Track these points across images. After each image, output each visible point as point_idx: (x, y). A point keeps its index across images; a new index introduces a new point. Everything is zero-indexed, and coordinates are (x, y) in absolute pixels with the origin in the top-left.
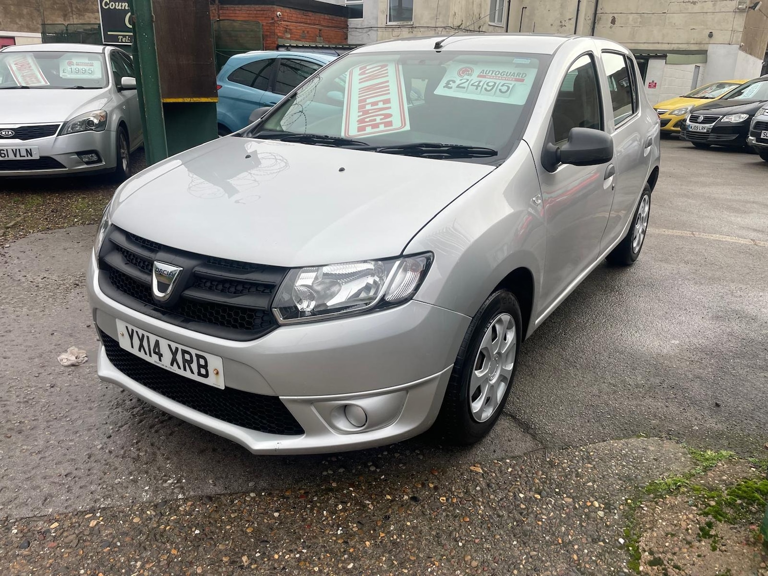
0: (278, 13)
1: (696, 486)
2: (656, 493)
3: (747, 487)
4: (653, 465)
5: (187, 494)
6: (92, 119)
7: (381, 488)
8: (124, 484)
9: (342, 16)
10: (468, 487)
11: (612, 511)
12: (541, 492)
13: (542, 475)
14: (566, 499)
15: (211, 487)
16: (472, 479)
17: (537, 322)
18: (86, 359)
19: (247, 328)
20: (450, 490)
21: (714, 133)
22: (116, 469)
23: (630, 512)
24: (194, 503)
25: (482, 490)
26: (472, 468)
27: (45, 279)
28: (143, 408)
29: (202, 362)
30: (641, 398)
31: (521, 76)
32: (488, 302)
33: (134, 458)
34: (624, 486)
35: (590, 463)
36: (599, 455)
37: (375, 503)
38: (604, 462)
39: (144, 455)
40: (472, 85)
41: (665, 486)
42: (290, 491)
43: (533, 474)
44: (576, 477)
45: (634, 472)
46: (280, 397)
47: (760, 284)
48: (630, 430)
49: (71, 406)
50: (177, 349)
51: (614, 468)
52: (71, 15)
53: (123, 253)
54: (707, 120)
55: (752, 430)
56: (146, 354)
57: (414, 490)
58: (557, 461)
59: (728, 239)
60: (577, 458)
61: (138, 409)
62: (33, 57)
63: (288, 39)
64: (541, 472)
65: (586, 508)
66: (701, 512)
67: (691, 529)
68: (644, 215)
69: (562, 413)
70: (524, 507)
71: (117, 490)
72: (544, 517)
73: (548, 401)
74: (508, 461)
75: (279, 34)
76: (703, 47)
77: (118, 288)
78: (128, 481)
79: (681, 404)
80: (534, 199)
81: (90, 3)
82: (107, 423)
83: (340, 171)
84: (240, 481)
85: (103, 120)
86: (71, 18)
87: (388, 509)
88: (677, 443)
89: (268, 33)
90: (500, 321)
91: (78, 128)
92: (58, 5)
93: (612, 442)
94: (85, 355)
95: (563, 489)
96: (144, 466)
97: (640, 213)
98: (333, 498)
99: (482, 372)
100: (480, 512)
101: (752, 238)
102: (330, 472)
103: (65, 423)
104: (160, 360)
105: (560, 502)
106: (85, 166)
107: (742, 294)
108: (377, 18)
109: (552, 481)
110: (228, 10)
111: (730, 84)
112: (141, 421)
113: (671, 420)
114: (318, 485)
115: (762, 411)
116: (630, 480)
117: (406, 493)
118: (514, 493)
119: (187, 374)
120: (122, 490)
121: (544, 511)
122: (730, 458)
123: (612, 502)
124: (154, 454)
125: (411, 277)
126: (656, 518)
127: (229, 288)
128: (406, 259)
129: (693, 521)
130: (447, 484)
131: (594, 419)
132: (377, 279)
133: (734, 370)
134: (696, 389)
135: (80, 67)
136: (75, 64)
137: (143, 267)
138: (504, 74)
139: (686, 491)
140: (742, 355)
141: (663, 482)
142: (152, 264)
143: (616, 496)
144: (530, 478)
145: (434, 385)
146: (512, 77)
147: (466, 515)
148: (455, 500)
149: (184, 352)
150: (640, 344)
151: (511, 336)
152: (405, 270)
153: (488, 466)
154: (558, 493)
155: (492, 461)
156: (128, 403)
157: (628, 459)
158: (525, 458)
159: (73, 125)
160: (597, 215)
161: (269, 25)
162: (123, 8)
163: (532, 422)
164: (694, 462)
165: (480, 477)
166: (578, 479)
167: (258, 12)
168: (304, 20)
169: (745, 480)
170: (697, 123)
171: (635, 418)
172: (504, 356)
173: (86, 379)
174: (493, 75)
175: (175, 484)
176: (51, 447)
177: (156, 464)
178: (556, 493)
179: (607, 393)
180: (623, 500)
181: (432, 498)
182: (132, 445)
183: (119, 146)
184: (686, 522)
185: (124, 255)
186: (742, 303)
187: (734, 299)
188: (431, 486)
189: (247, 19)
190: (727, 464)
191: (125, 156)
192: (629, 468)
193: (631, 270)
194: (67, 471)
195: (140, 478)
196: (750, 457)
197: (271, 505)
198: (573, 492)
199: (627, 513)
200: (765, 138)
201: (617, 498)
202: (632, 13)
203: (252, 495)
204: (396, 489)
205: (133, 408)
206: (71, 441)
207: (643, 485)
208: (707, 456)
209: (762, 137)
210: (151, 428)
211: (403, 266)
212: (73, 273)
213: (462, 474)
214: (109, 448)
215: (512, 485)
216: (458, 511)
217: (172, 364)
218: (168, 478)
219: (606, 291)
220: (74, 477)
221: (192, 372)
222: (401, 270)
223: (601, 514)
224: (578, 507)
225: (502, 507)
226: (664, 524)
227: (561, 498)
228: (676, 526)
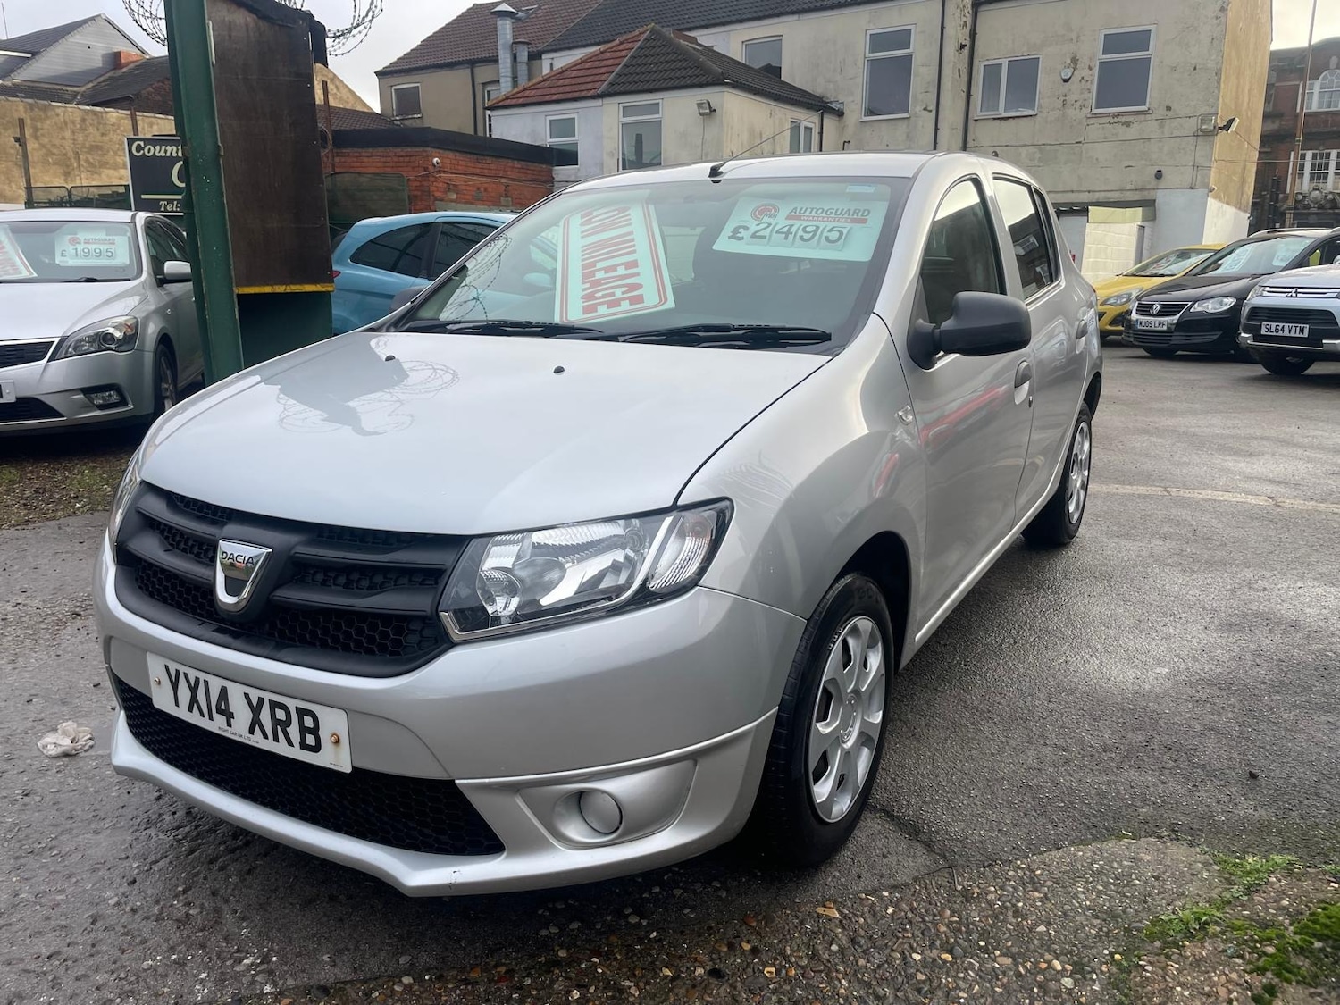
0: (435, 160)
1: (1236, 922)
2: (1165, 939)
3: (1330, 918)
4: (1154, 887)
5: (280, 984)
6: (111, 330)
7: (651, 956)
8: (160, 970)
9: (543, 164)
10: (816, 946)
11: (1088, 976)
12: (952, 948)
13: (951, 916)
14: (999, 959)
15: (327, 969)
16: (822, 930)
17: (917, 637)
18: (91, 742)
19: (392, 653)
20: (782, 953)
21: (1179, 331)
22: (145, 941)
23: (1121, 977)
24: (295, 1001)
25: (842, 951)
26: (820, 910)
27: (19, 606)
28: (196, 827)
29: (308, 722)
30: (1115, 770)
31: (860, 214)
32: (832, 595)
33: (178, 921)
34: (1104, 929)
35: (1036, 890)
36: (1053, 874)
37: (641, 985)
38: (1063, 887)
39: (197, 914)
40: (778, 232)
41: (1180, 924)
42: (478, 970)
43: (935, 915)
44: (1014, 917)
45: (1120, 902)
46: (457, 781)
47: (1296, 569)
48: (1103, 825)
49: (59, 829)
50: (261, 700)
51: (1082, 896)
52: (77, 173)
53: (162, 533)
54: (1167, 310)
55: (1320, 816)
56: (202, 715)
57: (714, 956)
58: (977, 890)
59: (1227, 496)
60: (1012, 883)
61: (187, 829)
62: (9, 231)
63: (452, 201)
64: (948, 912)
65: (1038, 973)
66: (1252, 966)
67: (1237, 1000)
68: (1083, 457)
69: (975, 801)
70: (923, 977)
71: (146, 982)
72: (961, 994)
73: (948, 782)
74: (886, 894)
75: (437, 194)
76: (1147, 195)
77: (151, 595)
78: (166, 965)
79: (1187, 778)
80: (900, 413)
81: (111, 153)
82: (127, 857)
83: (555, 372)
84: (383, 954)
85: (130, 332)
86: (78, 178)
87: (667, 993)
88: (1191, 845)
89: (419, 193)
90: (855, 631)
91: (84, 348)
92: (55, 157)
93: (1072, 849)
94: (89, 736)
95: (993, 941)
96: (197, 935)
97: (1077, 454)
98: (560, 979)
99: (828, 725)
100: (842, 991)
101: (1269, 494)
102: (554, 930)
103: (49, 860)
104: (229, 725)
105: (989, 966)
106: (98, 413)
107: (1266, 585)
108: (602, 164)
109: (971, 927)
110: (348, 156)
111: (1199, 252)
112: (192, 852)
113: (1174, 805)
114: (532, 956)
115: (1333, 782)
116: (1114, 917)
117: (699, 962)
118: (903, 953)
119: (281, 748)
120: (156, 980)
121: (961, 983)
122: (1290, 867)
123: (1086, 960)
124: (217, 911)
125: (693, 547)
126: (1171, 985)
127: (358, 581)
128: (683, 513)
129: (1238, 985)
130: (775, 941)
131: (1036, 811)
132: (632, 554)
133: (1273, 713)
134: (1211, 751)
135: (92, 247)
136: (82, 241)
137: (198, 555)
138: (831, 213)
139: (1220, 932)
140: (1284, 688)
141: (1174, 917)
142: (215, 547)
143: (1093, 947)
144: (929, 925)
145: (745, 748)
146: (846, 216)
147: (816, 999)
148: (794, 972)
149: (274, 705)
150: (1101, 675)
151: (875, 661)
152: (682, 536)
153: (850, 905)
154: (985, 950)
155: (856, 895)
156: (168, 818)
157: (1105, 879)
158: (917, 887)
159: (77, 341)
160: (1002, 463)
161: (420, 179)
162: (168, 154)
163: (924, 820)
164: (1226, 879)
165: (836, 926)
166: (1020, 920)
167: (401, 159)
168: (478, 170)
169: (1322, 905)
170: (1150, 315)
171: (1109, 806)
172: (864, 697)
173: (89, 779)
174: (813, 214)
175: (258, 965)
176: (22, 904)
177: (222, 929)
178: (980, 948)
179: (1054, 764)
180: (1106, 955)
181: (749, 969)
182: (176, 896)
183: (158, 378)
184: (1227, 988)
185: (163, 535)
186: (1269, 600)
187: (1253, 595)
188: (747, 947)
189: (382, 170)
190: (1285, 877)
191: (168, 394)
192: (1109, 896)
193: (1070, 554)
194: (52, 949)
195: (189, 958)
196: (1325, 863)
197: (444, 998)
198: (1012, 946)
199: (1115, 979)
200: (1269, 333)
201: (1094, 951)
202: (1025, 145)
203: (407, 980)
204: (681, 956)
205: (178, 828)
206: (60, 892)
207: (1139, 925)
208: (1249, 868)
209: (1263, 332)
210: (211, 862)
211: (677, 529)
212: (71, 594)
213: (802, 923)
214: (131, 904)
215: (898, 938)
216: (800, 992)
217: (252, 731)
218: (243, 955)
219: (1029, 588)
220: (65, 960)
221: (290, 743)
222: (674, 535)
223: (1067, 982)
224: (1023, 972)
225: (881, 981)
226: (1187, 993)
227: (991, 959)
228: (1208, 996)
